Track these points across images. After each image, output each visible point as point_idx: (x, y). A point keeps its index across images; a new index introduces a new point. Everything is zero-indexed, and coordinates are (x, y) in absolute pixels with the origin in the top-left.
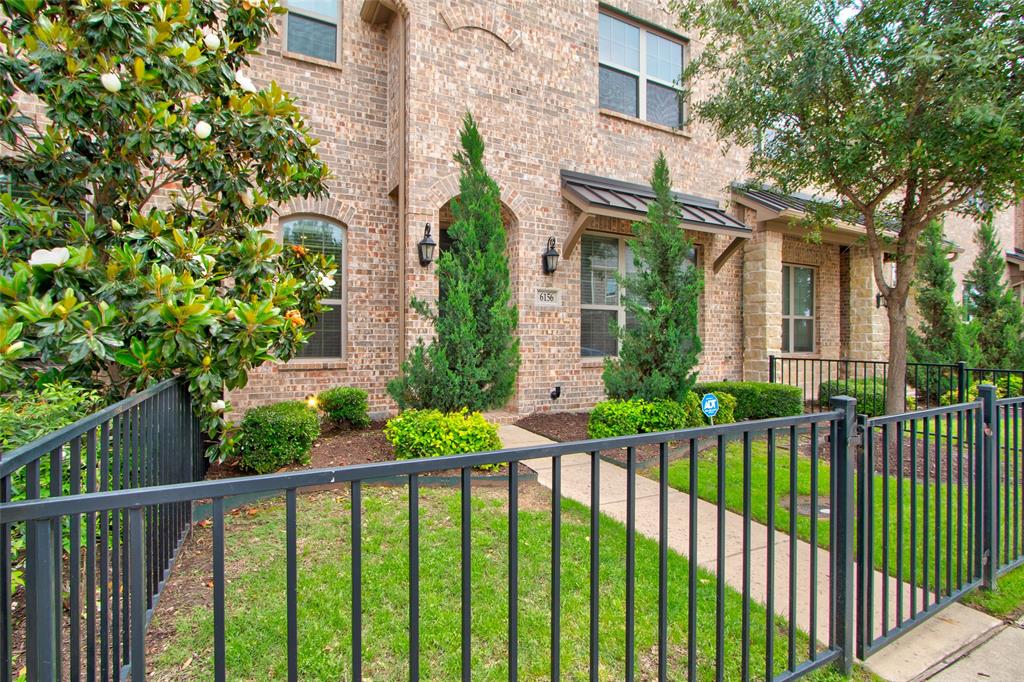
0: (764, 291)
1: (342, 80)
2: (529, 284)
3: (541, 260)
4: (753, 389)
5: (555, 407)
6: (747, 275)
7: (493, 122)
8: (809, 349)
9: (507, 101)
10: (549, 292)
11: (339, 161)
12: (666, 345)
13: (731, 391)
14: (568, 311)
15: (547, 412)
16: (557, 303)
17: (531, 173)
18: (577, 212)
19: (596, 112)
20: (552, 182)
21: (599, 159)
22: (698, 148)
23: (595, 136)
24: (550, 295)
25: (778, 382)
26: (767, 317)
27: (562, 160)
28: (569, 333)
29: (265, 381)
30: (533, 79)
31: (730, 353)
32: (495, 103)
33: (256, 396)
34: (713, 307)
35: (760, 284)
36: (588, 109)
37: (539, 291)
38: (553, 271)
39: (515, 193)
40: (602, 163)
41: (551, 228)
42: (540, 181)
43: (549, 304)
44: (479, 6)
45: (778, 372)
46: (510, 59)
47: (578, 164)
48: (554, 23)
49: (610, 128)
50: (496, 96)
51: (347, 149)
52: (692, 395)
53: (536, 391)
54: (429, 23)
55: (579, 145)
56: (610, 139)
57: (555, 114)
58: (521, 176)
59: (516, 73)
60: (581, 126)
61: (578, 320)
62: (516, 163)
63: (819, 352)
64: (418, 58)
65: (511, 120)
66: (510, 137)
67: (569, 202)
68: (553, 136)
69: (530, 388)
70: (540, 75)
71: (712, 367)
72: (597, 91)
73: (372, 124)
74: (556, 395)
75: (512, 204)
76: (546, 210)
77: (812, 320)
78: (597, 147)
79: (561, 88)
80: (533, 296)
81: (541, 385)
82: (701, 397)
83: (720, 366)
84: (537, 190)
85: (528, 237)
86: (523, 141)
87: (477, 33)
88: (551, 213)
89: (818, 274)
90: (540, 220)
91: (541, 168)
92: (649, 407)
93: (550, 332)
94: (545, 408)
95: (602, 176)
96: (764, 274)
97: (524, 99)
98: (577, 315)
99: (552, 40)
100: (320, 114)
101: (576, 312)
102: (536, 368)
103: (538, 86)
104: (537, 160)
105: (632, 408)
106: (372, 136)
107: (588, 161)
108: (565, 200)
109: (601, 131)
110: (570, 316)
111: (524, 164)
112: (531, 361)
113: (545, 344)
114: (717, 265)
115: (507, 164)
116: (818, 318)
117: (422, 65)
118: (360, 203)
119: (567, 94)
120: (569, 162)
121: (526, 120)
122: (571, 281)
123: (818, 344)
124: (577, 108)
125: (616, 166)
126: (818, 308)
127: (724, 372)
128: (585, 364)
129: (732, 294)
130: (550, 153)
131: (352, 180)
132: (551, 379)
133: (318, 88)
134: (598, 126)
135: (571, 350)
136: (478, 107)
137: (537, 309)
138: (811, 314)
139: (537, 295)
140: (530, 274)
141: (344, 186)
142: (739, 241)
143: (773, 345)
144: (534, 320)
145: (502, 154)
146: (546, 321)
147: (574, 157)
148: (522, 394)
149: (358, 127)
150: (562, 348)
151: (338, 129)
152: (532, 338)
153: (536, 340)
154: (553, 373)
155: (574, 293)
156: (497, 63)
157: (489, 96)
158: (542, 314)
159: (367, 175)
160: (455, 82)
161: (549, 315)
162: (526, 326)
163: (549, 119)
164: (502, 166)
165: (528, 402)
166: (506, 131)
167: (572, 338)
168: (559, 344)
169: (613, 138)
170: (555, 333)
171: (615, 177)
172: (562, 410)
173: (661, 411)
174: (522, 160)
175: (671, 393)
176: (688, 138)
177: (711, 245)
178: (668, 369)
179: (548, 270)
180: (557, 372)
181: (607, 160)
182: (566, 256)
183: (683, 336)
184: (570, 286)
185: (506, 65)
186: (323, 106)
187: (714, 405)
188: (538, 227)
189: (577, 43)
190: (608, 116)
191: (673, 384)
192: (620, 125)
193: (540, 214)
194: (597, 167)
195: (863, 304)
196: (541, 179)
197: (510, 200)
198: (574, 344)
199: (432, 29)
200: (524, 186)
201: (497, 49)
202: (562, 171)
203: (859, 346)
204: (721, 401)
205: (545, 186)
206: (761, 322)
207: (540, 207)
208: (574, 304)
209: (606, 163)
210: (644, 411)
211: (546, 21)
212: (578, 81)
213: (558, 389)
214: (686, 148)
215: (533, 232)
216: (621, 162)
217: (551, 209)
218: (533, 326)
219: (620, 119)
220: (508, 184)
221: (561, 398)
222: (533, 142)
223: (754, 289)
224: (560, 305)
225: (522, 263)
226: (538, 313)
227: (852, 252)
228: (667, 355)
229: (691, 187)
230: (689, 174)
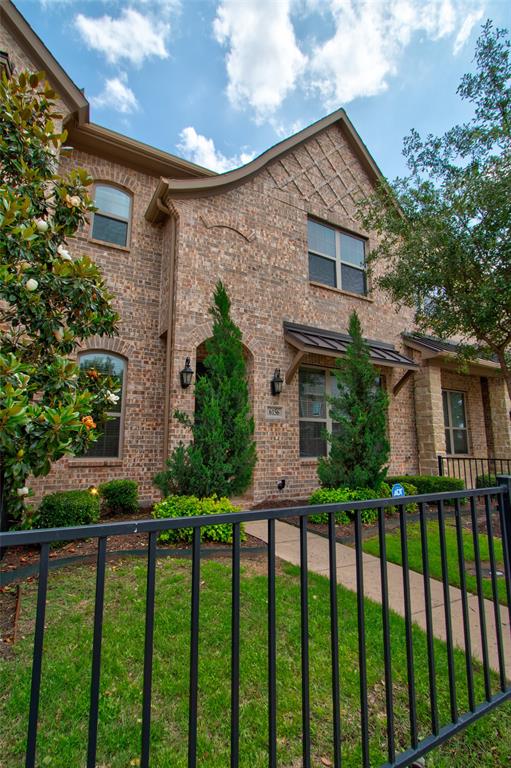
0: (431, 408)
1: (130, 259)
2: (261, 402)
3: (269, 385)
4: (428, 481)
5: (281, 496)
6: (418, 397)
7: (236, 288)
8: (465, 451)
9: (246, 275)
10: (276, 408)
11: (124, 312)
12: (364, 447)
13: (412, 482)
14: (289, 422)
15: (275, 499)
16: (282, 416)
17: (262, 323)
18: (295, 350)
19: (307, 283)
20: (277, 330)
21: (310, 314)
22: (378, 309)
23: (307, 299)
24: (277, 410)
25: (446, 475)
26: (434, 428)
27: (284, 315)
28: (291, 439)
29: (57, 475)
30: (263, 260)
31: (409, 454)
32: (237, 276)
33: (49, 488)
34: (395, 420)
35: (427, 403)
36: (301, 281)
37: (268, 407)
38: (279, 393)
39: (251, 337)
40: (312, 318)
41: (277, 362)
42: (268, 329)
43: (276, 417)
44: (227, 214)
45: (446, 468)
46: (248, 247)
47: (296, 316)
48: (277, 225)
49: (317, 294)
50: (238, 271)
51: (131, 305)
52: (384, 485)
53: (266, 483)
54: (192, 223)
55: (296, 305)
56: (317, 301)
57: (279, 284)
58: (255, 325)
59: (251, 256)
60: (297, 293)
61: (297, 429)
62: (252, 316)
63: (472, 452)
64: (184, 245)
65: (248, 287)
66: (247, 299)
67: (290, 344)
68: (278, 298)
69: (262, 481)
70: (269, 258)
71: (397, 464)
72: (307, 269)
73: (150, 288)
74: (281, 486)
75: (249, 344)
76: (273, 349)
77: (465, 431)
78: (309, 306)
79: (282, 267)
80: (264, 411)
81: (272, 479)
82: (391, 487)
84: (267, 335)
85: (260, 368)
86: (257, 302)
87: (225, 231)
88: (277, 351)
89: (467, 397)
90: (269, 356)
91: (270, 320)
93: (277, 438)
94: (274, 496)
95: (312, 326)
96: (430, 396)
97: (257, 274)
98: (296, 426)
99: (276, 235)
100: (113, 281)
101: (296, 423)
102: (267, 465)
103: (267, 265)
104: (267, 314)
105: (341, 496)
106: (149, 296)
107: (303, 316)
108: (286, 342)
109: (311, 296)
110: (291, 426)
111: (258, 317)
112: (263, 460)
113: (273, 447)
114: (396, 390)
115: (245, 317)
116: (469, 429)
117: (187, 250)
118: (138, 343)
119: (285, 270)
120: (289, 316)
121: (259, 287)
122: (291, 401)
123: (472, 448)
124: (294, 280)
125: (322, 320)
126: (469, 421)
127: (406, 469)
128: (303, 462)
129: (408, 410)
130: (276, 310)
131: (133, 326)
132: (278, 474)
133: (112, 263)
134: (309, 293)
135: (292, 452)
136: (226, 278)
137: (267, 420)
138: (465, 426)
139: (267, 411)
140: (262, 395)
141: (127, 330)
142: (410, 373)
143: (440, 450)
144: (265, 429)
145: (242, 310)
146: (274, 430)
147: (292, 313)
148: (256, 485)
149: (139, 290)
150: (286, 450)
151: (125, 291)
152: (264, 442)
153: (267, 444)
154: (279, 470)
155: (294, 409)
156: (239, 249)
157: (234, 271)
158: (271, 425)
159: (144, 323)
160: (210, 261)
161: (276, 425)
162: (259, 433)
163: (275, 287)
164: (242, 318)
165: (261, 492)
166: (245, 295)
167: (294, 443)
168: (283, 447)
169: (319, 301)
170: (280, 439)
171: (322, 327)
172: (286, 498)
173: (362, 497)
174: (256, 314)
175: (369, 483)
176: (371, 302)
177: (390, 375)
178: (366, 464)
179: (275, 393)
180: (282, 468)
181: (316, 315)
182: (288, 383)
183: (376, 440)
184: (291, 404)
185: (245, 251)
186: (115, 275)
187: (401, 493)
188: (268, 361)
189: (293, 238)
190: (315, 286)
191: (370, 476)
192: (324, 292)
193: (269, 352)
194: (309, 320)
195: (501, 418)
196: (270, 328)
197: (248, 342)
198: (294, 447)
199: (195, 227)
200: (258, 333)
201: (239, 241)
202: (284, 322)
203: (501, 449)
204: (406, 490)
205: (273, 332)
206: (430, 431)
207: (269, 347)
208: (294, 417)
209: (314, 318)
210: (350, 497)
211: (272, 224)
212: (295, 263)
213: (283, 481)
214: (370, 308)
215: (264, 364)
216: (325, 317)
217: (276, 348)
218: (264, 434)
219: (324, 288)
220: (246, 330)
221: (285, 488)
222: (264, 302)
223: (424, 407)
224: (284, 418)
225: (256, 387)
226: (268, 424)
227: (489, 381)
228: (364, 454)
229: (375, 335)
230: (372, 326)
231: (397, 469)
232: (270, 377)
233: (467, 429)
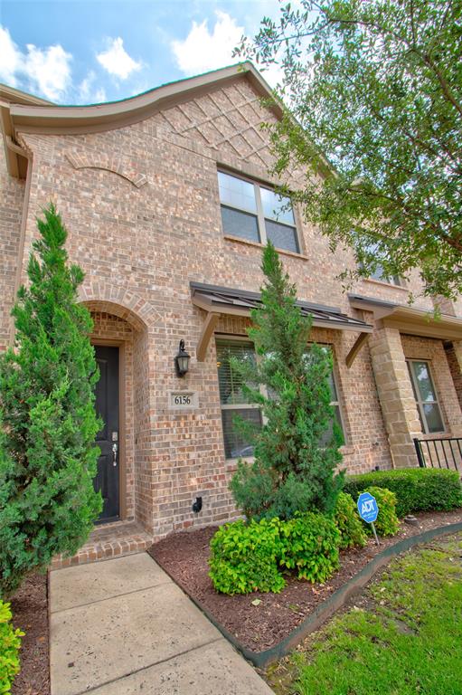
0: (394, 379)
2: (161, 388)
3: (173, 363)
4: (409, 478)
5: (199, 522)
6: (376, 367)
7: (119, 241)
8: (441, 429)
9: (134, 225)
10: (185, 395)
12: (298, 441)
13: (385, 484)
14: (206, 412)
15: (189, 529)
16: (194, 405)
17: (159, 284)
18: (203, 312)
19: (220, 238)
20: (182, 292)
21: (227, 274)
22: (315, 268)
23: (222, 255)
24: (186, 398)
26: (403, 403)
27: (190, 274)
28: (209, 435)
30: (159, 210)
31: (375, 440)
32: (121, 226)
34: (352, 398)
35: (390, 373)
36: (213, 235)
37: (173, 394)
38: (185, 372)
39: (142, 302)
40: (231, 277)
41: (183, 333)
42: (169, 291)
43: (185, 406)
44: (106, 154)
45: (426, 454)
46: (137, 194)
47: (208, 276)
48: (178, 172)
49: (236, 250)
50: (122, 221)
52: (344, 498)
53: (174, 505)
54: (53, 162)
55: (207, 263)
56: (236, 258)
57: (182, 238)
58: (149, 287)
59: (141, 204)
60: (207, 248)
61: (219, 421)
62: (143, 276)
63: (450, 431)
64: (39, 187)
65: (138, 240)
66: (137, 254)
67: (201, 309)
68: (181, 254)
69: (167, 502)
70: (166, 207)
71: (359, 458)
72: (220, 223)
73: (11, 254)
74: (198, 507)
75: (139, 311)
76: (177, 316)
77: (437, 404)
78: (225, 264)
79: (187, 218)
80: (166, 400)
81: (181, 497)
83: (370, 453)
84: (167, 299)
85: (157, 342)
86: (150, 258)
87: (102, 174)
88: (183, 319)
89: (432, 365)
90: (171, 326)
91: (170, 280)
92: (286, 529)
93: (187, 436)
94: (187, 524)
95: (232, 287)
96: (391, 364)
97: (150, 224)
98: (217, 416)
99: (176, 183)
101: (216, 413)
102: (173, 477)
103: (164, 215)
104: (166, 273)
105: (266, 533)
106: (10, 263)
107: (217, 275)
108: (195, 307)
109: (227, 252)
110: (209, 417)
111: (152, 276)
112: (166, 471)
113: (183, 450)
114: (349, 360)
115: (133, 277)
116: (441, 402)
117: (43, 193)
119: (189, 222)
120: (198, 276)
121: (153, 240)
122: (207, 383)
123: (447, 423)
124: (202, 233)
125: (244, 280)
126: (439, 393)
127: (375, 459)
128: (229, 467)
129: (367, 384)
130: (178, 268)
132: (192, 488)
134: (224, 248)
135: (213, 454)
136: (103, 228)
137: (172, 412)
138: (435, 399)
139: (171, 399)
140: (162, 377)
142: (363, 335)
143: (415, 431)
144: (168, 425)
145: (128, 268)
146: (182, 425)
147: (203, 272)
148: (157, 511)
150: (202, 453)
152: (167, 444)
153: (172, 446)
154: (194, 482)
155: (212, 394)
156: (123, 196)
157: (115, 221)
158: (178, 418)
160: (79, 207)
161: (186, 418)
162: (159, 432)
163: (176, 241)
164: (128, 278)
165: (165, 519)
166: (132, 249)
167: (214, 440)
168: (199, 448)
169: (240, 258)
170: (193, 437)
171: (244, 289)
172: (207, 524)
173: (303, 532)
174: (150, 273)
175: (317, 503)
176: (305, 260)
177: (340, 343)
178: (307, 471)
179: (181, 374)
180: (198, 480)
181: (235, 274)
182: (201, 357)
183: (318, 427)
184: (207, 388)
185: (132, 197)
187: (371, 506)
188: (169, 332)
189: (200, 187)
190: (232, 240)
191: (316, 489)
192: (244, 248)
193: (171, 321)
194: (226, 281)
196: (171, 290)
197: (137, 308)
198: (215, 447)
199: (56, 167)
200: (153, 296)
201: (122, 186)
202: (191, 283)
204: (378, 499)
205: (175, 295)
206: (398, 407)
207: (170, 314)
208: (214, 405)
209: (234, 277)
210: (282, 535)
211: (170, 170)
212: (203, 214)
213: (199, 500)
214: (304, 267)
215: (164, 337)
216: (248, 277)
217: (182, 316)
218: (167, 432)
219: (243, 243)
220: (135, 293)
221: (204, 509)
222: (160, 259)
223: (386, 378)
224: (197, 407)
225: (152, 368)
226: (173, 417)
227: (455, 345)
228: (300, 453)
229: (314, 297)
230: (311, 287)
231: (362, 460)
232: (174, 353)
233: (438, 402)
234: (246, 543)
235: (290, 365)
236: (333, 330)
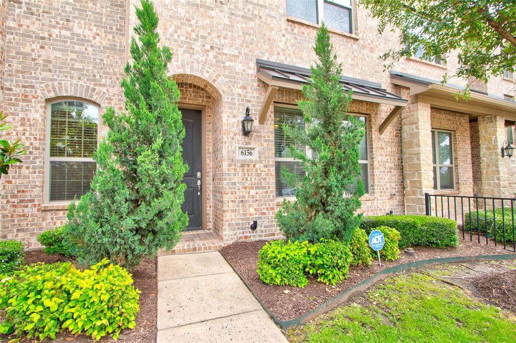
0: (418, 146)
1: (98, 5)
2: (231, 143)
3: (241, 124)
4: (414, 223)
5: (254, 236)
6: (405, 135)
7: (200, 23)
8: (451, 187)
9: (212, 9)
10: (248, 149)
11: (94, 60)
13: (395, 225)
14: (264, 162)
15: (247, 240)
16: (255, 156)
17: (231, 61)
18: (266, 85)
19: (284, 20)
20: (250, 68)
21: (287, 52)
22: (364, 47)
23: (284, 36)
24: (250, 152)
26: (422, 165)
27: (257, 52)
28: (265, 179)
29: (30, 219)
31: (394, 191)
32: (202, 10)
33: (22, 230)
34: (380, 158)
35: (415, 141)
36: (278, 17)
37: (239, 148)
38: (251, 133)
39: (219, 75)
40: (290, 55)
41: (249, 101)
42: (239, 67)
43: (249, 157)
45: (433, 205)
47: (271, 54)
49: (296, 31)
50: (203, 5)
51: (101, 52)
52: (360, 232)
53: (238, 224)
55: (271, 42)
56: (296, 38)
57: (251, 19)
58: (224, 63)
60: (272, 29)
61: (273, 170)
62: (219, 54)
63: (458, 189)
65: (215, 23)
66: (214, 35)
67: (264, 83)
68: (250, 35)
69: (233, 222)
71: (381, 202)
72: (284, 5)
73: (120, 34)
74: (254, 227)
75: (216, 83)
76: (245, 88)
77: (452, 167)
78: (286, 43)
80: (234, 152)
81: (243, 219)
82: (368, 233)
83: (387, 201)
84: (238, 73)
85: (229, 108)
86: (225, 38)
88: (249, 90)
89: (455, 136)
90: (239, 95)
91: (241, 57)
92: (313, 249)
93: (249, 179)
94: (246, 237)
95: (290, 64)
96: (418, 133)
97: (226, 8)
98: (272, 166)
100: (80, 28)
101: (271, 163)
102: (238, 206)
104: (237, 52)
105: (298, 250)
106: (120, 42)
107: (278, 54)
108: (260, 81)
109: (288, 33)
110: (266, 166)
111: (226, 54)
112: (233, 201)
113: (245, 188)
114: (381, 128)
115: (212, 54)
116: (456, 166)
118: (111, 90)
119: (258, 5)
120: (263, 54)
121: (227, 23)
122: (265, 141)
123: (458, 183)
124: (268, 15)
125: (301, 58)
126: (456, 159)
127: (390, 205)
128: (278, 202)
129: (394, 149)
130: (247, 47)
131: (104, 73)
132: (251, 214)
133: (79, 10)
134: (286, 29)
135: (267, 192)
136: (188, 12)
137: (238, 161)
138: (451, 163)
139: (238, 152)
140: (232, 135)
141: (98, 77)
142: (397, 109)
143: (427, 186)
144: (235, 170)
145: (208, 47)
146: (246, 170)
147: (267, 50)
148: (226, 227)
149: (110, 36)
150: (260, 191)
151: (94, 38)
152: (234, 184)
153: (238, 185)
154: (252, 210)
155: (269, 149)
157: (197, 5)
158: (243, 166)
159: (117, 70)
161: (248, 165)
162: (229, 175)
163: (246, 23)
164: (208, 55)
165: (232, 233)
166: (211, 30)
167: (268, 183)
168: (257, 188)
169: (298, 38)
170: (253, 179)
171: (300, 65)
172: (260, 238)
173: (325, 253)
174: (225, 51)
175: (337, 234)
176: (356, 40)
177: (376, 114)
178: (333, 212)
179: (246, 133)
180: (255, 209)
181: (294, 53)
182: (262, 120)
183: (345, 181)
184: (265, 144)
186: (83, 22)
187: (380, 240)
188: (238, 100)
190: (294, 22)
191: (338, 225)
192: (303, 29)
193: (240, 91)
194: (286, 58)
195: (491, 154)
196: (241, 66)
197: (214, 81)
198: (269, 187)
200: (226, 71)
202: (257, 60)
203: (489, 184)
204: (386, 235)
205: (244, 70)
206: (417, 169)
207: (239, 86)
208: (270, 157)
209: (292, 55)
210: (309, 252)
213: (255, 223)
214: (355, 46)
215: (234, 104)
216: (304, 55)
217: (249, 88)
218: (235, 175)
219: (302, 24)
220: (213, 68)
221: (258, 228)
222: (233, 39)
223: (411, 144)
224: (257, 158)
225: (225, 128)
226: (239, 165)
227: (480, 119)
228: (329, 199)
229: (360, 74)
230: (358, 64)
231: (380, 206)
232: (242, 117)
233: (453, 166)
234: (283, 255)
235: (329, 132)
236: (372, 103)
